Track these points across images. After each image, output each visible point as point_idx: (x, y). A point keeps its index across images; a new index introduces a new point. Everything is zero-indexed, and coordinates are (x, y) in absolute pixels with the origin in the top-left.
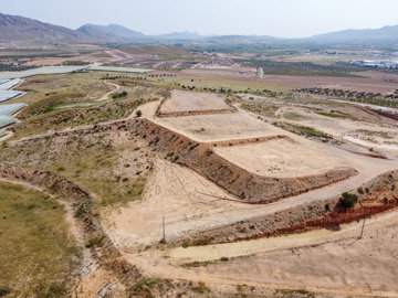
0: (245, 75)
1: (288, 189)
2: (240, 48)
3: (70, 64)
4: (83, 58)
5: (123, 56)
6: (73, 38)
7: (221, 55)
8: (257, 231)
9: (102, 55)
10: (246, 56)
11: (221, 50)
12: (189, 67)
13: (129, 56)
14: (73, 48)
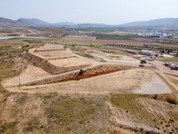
0: (87, 40)
1: (66, 70)
2: (90, 29)
3: (11, 35)
4: (18, 33)
5: (36, 32)
6: (14, 24)
7: (80, 32)
8: (51, 81)
9: (26, 32)
10: (92, 32)
11: (81, 30)
12: (64, 37)
13: (39, 32)
14: (14, 28)
